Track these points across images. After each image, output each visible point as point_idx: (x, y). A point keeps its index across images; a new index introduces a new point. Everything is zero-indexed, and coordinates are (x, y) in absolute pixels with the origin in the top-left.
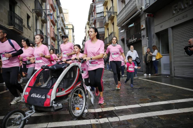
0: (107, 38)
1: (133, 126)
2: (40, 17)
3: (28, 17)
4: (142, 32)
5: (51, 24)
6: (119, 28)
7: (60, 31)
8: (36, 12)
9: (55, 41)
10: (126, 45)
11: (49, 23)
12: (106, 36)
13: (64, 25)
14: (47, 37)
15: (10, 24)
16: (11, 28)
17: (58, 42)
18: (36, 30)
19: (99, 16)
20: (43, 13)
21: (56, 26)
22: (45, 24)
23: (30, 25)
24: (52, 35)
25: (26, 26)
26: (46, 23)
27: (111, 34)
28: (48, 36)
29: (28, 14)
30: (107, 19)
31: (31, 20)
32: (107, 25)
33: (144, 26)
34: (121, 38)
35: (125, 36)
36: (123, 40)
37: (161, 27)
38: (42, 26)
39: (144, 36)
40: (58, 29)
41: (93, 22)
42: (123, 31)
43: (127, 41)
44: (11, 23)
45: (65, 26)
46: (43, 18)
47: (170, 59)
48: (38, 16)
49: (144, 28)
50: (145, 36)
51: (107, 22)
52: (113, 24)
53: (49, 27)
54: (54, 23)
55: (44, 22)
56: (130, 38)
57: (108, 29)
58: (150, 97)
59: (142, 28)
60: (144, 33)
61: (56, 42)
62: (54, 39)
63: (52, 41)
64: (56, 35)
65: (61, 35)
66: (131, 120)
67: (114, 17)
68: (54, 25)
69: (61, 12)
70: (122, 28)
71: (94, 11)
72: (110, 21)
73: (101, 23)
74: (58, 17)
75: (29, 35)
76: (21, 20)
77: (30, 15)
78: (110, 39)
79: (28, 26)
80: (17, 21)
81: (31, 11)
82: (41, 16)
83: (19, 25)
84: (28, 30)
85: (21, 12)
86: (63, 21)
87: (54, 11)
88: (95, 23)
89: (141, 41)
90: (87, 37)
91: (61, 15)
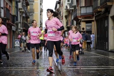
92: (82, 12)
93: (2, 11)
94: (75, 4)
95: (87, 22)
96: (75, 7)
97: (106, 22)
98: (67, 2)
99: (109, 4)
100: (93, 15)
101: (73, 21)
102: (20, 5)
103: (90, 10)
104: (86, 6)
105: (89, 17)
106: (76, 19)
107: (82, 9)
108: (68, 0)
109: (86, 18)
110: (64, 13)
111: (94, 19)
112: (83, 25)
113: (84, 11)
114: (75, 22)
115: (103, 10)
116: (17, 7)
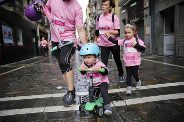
1: (143, 112)
4: (145, 11)
6: (120, 8)
15: (10, 6)
34: (122, 19)
35: (126, 17)
36: (124, 21)
37: (167, 4)
39: (146, 16)
41: (93, 4)
42: (124, 11)
44: (11, 4)
47: (175, 38)
49: (147, 7)
50: (148, 15)
56: (132, 19)
58: (156, 77)
59: (145, 7)
60: (146, 12)
66: (139, 105)
70: (123, 8)
76: (21, 2)
80: (17, 3)
83: (19, 7)
88: (95, 5)
89: (143, 21)
90: (87, 20)
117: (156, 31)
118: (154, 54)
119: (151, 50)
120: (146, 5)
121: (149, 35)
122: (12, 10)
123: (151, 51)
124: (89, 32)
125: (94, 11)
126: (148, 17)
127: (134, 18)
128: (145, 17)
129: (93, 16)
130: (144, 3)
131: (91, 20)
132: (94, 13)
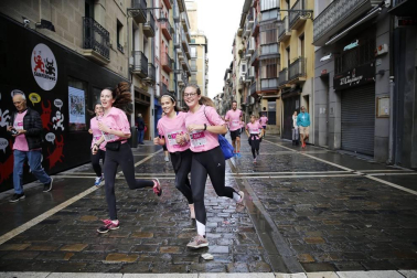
0: (284, 70)
2: (141, 24)
3: (119, 26)
4: (379, 62)
5: (163, 38)
6: (316, 48)
7: (179, 50)
8: (133, 14)
9: (168, 73)
10: (332, 90)
11: (158, 35)
12: (284, 64)
13: (188, 37)
14: (154, 68)
15: (87, 45)
16: (88, 53)
17: (175, 74)
18: (134, 53)
19: (265, 17)
20: (148, 16)
21: (171, 42)
22: (150, 39)
23: (122, 43)
24: (164, 62)
25: (115, 46)
26: (153, 35)
27: (297, 61)
28: (156, 65)
29: (118, 21)
30: (287, 27)
31: (124, 31)
32: (286, 40)
33: (386, 48)
34: (321, 72)
35: (331, 70)
36: (325, 78)
38: (145, 42)
39: (382, 73)
40: (175, 47)
41: (252, 31)
42: (328, 57)
43: (336, 82)
44: (88, 42)
45: (189, 40)
46: (147, 26)
48: (138, 23)
49: (385, 54)
50: (387, 73)
51: (287, 33)
52: (302, 38)
53: (157, 44)
54: (167, 35)
55: (149, 34)
56: (345, 75)
57: (288, 50)
59: (379, 53)
60: (382, 65)
61: (172, 75)
62: (167, 70)
63: (163, 73)
64: (171, 61)
65: (180, 60)
67: (305, 21)
68: (168, 39)
69: (182, 9)
70: (324, 50)
71: (255, 6)
72: (294, 31)
73: (271, 33)
74: (176, 21)
75: (120, 65)
76: (106, 35)
77: (123, 21)
78: (293, 74)
79: (119, 45)
80: (98, 38)
81: (125, 12)
82: (144, 21)
83: (102, 47)
84: (119, 54)
85: (106, 17)
86: (185, 29)
87: (168, 8)
88: (256, 34)
89: (373, 83)
90: (235, 68)
91: (183, 16)
92: (263, 86)
93: (158, 88)
94: (253, 74)
95: (269, 100)
96: (253, 79)
97: (297, 102)
98: (241, 72)
99: (301, 79)
100: (278, 91)
101: (249, 98)
102: (179, 78)
103: (273, 84)
104: (268, 79)
105: (273, 94)
106: (255, 94)
107: (263, 82)
108: (244, 69)
109: (268, 94)
110: (237, 85)
111: (279, 95)
112: (264, 104)
113: (265, 85)
114: (253, 100)
115: (293, 86)
116: (175, 81)
117: (405, 112)
118: (399, 164)
119: (391, 152)
120: (381, 48)
121: (387, 117)
122: (89, 54)
123: (391, 156)
124: (238, 92)
125: (253, 47)
126: (385, 77)
127: (351, 75)
128: (378, 76)
129: (249, 58)
130: (378, 45)
131: (244, 66)
132: (252, 52)
